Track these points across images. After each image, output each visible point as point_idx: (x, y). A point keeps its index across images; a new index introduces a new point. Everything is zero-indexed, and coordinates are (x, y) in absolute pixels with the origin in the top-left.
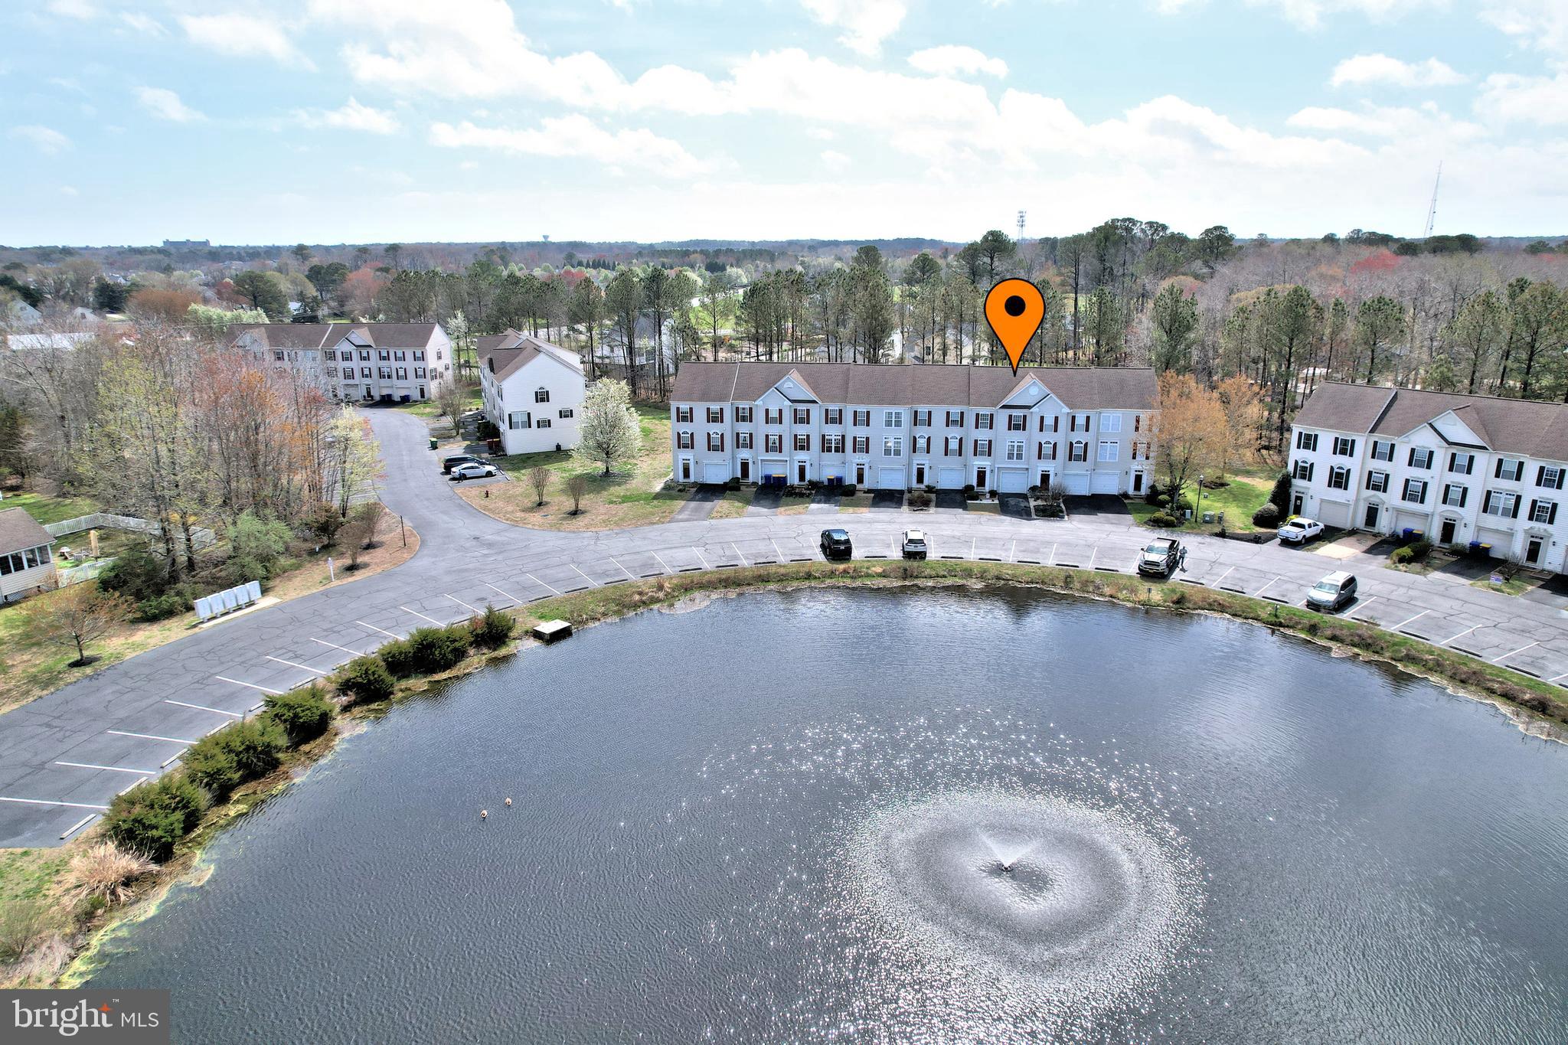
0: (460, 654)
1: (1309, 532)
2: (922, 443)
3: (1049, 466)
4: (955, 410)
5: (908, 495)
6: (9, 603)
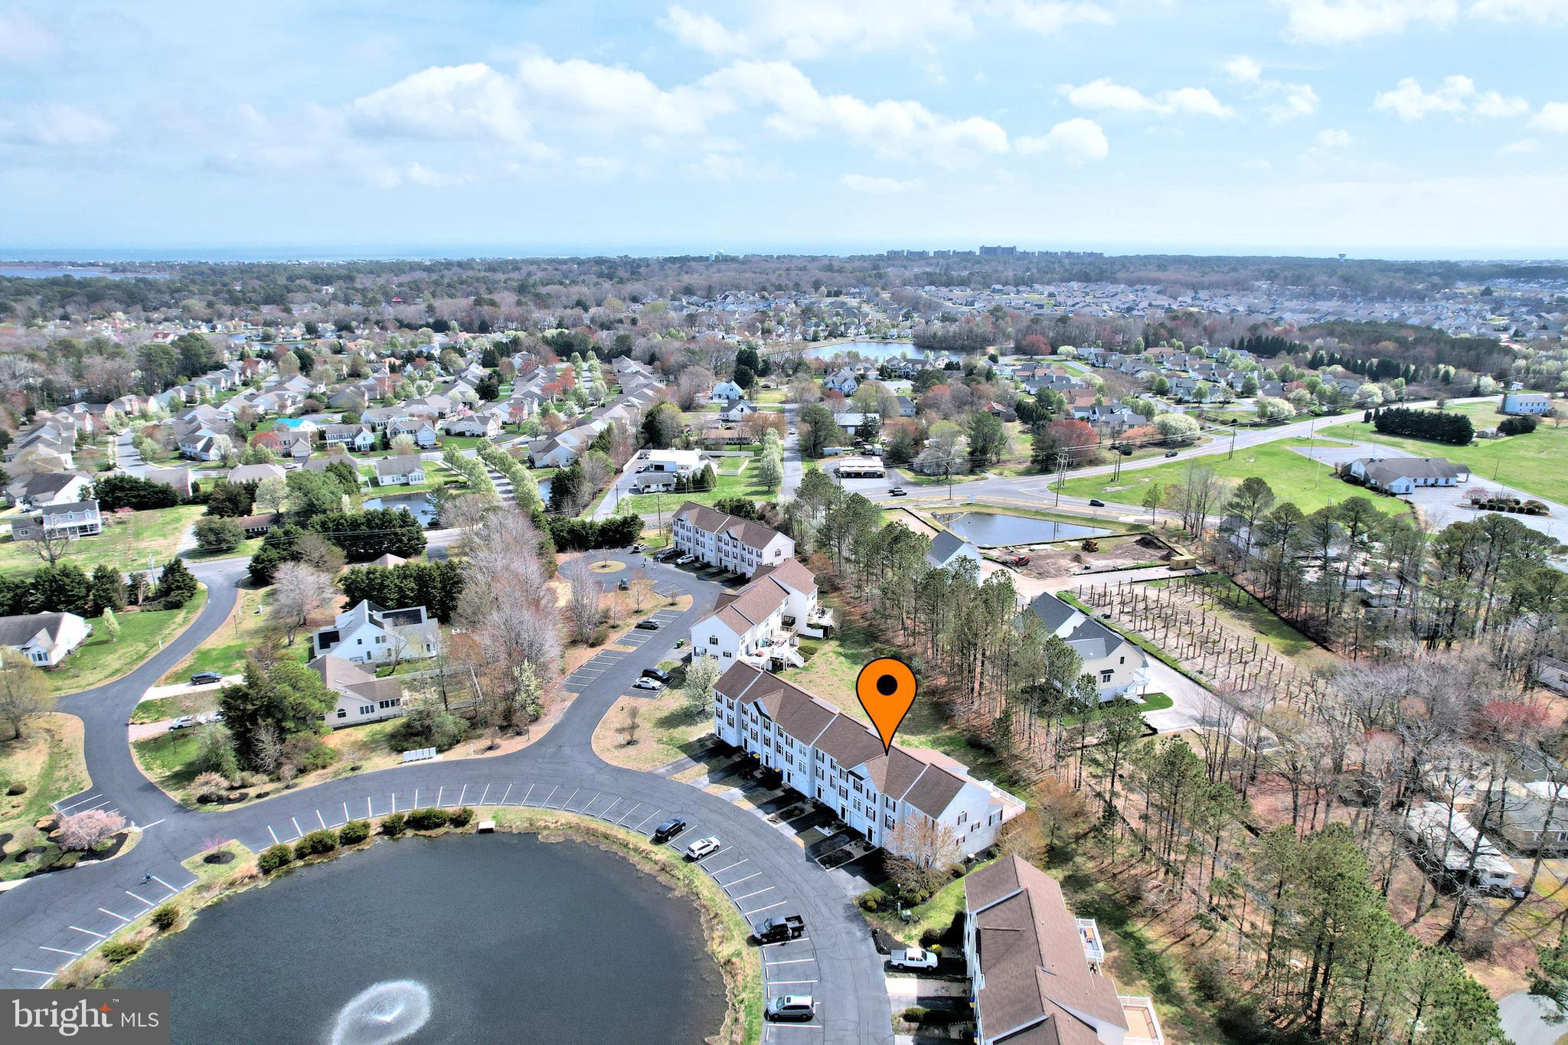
0: (440, 825)
2: (819, 772)
3: (873, 825)
4: (835, 761)
5: (799, 804)
6: (381, 721)
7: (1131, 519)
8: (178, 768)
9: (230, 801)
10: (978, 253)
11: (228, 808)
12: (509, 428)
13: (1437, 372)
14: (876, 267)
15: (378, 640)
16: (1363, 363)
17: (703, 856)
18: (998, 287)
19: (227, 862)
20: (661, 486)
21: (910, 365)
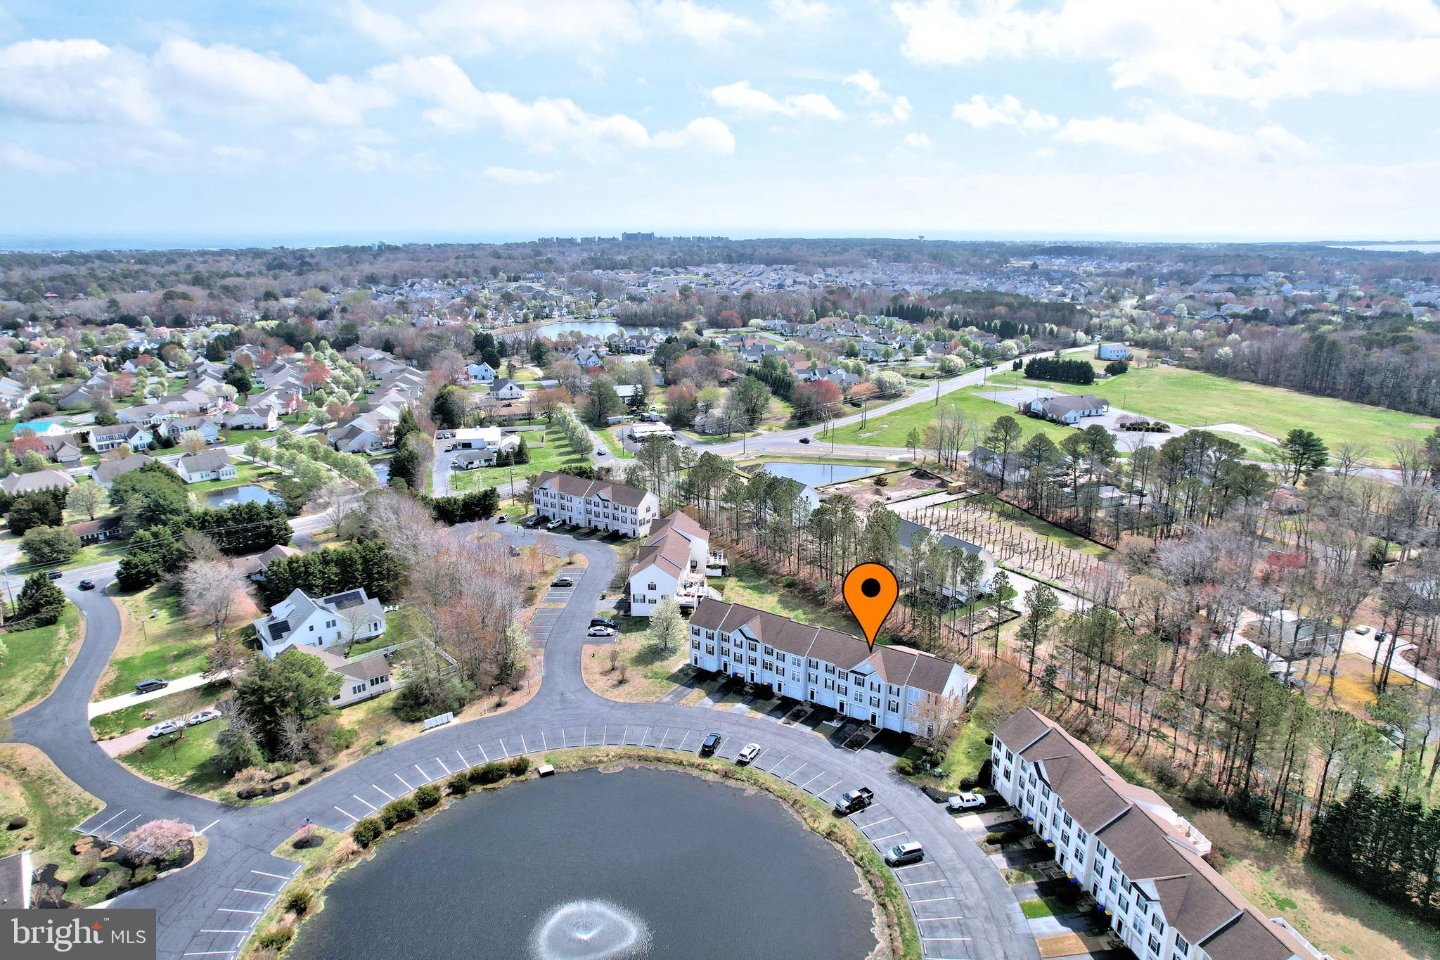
0: (502, 777)
1: (966, 805)
2: (813, 677)
3: (877, 711)
4: (831, 665)
5: (798, 707)
6: (372, 698)
7: (895, 458)
8: (189, 773)
9: (274, 792)
10: (620, 239)
11: (278, 798)
12: (285, 418)
13: (1045, 328)
14: (538, 254)
15: (328, 625)
16: (989, 324)
17: (752, 759)
18: (658, 269)
19: (319, 845)
20: (483, 462)
21: (635, 341)
